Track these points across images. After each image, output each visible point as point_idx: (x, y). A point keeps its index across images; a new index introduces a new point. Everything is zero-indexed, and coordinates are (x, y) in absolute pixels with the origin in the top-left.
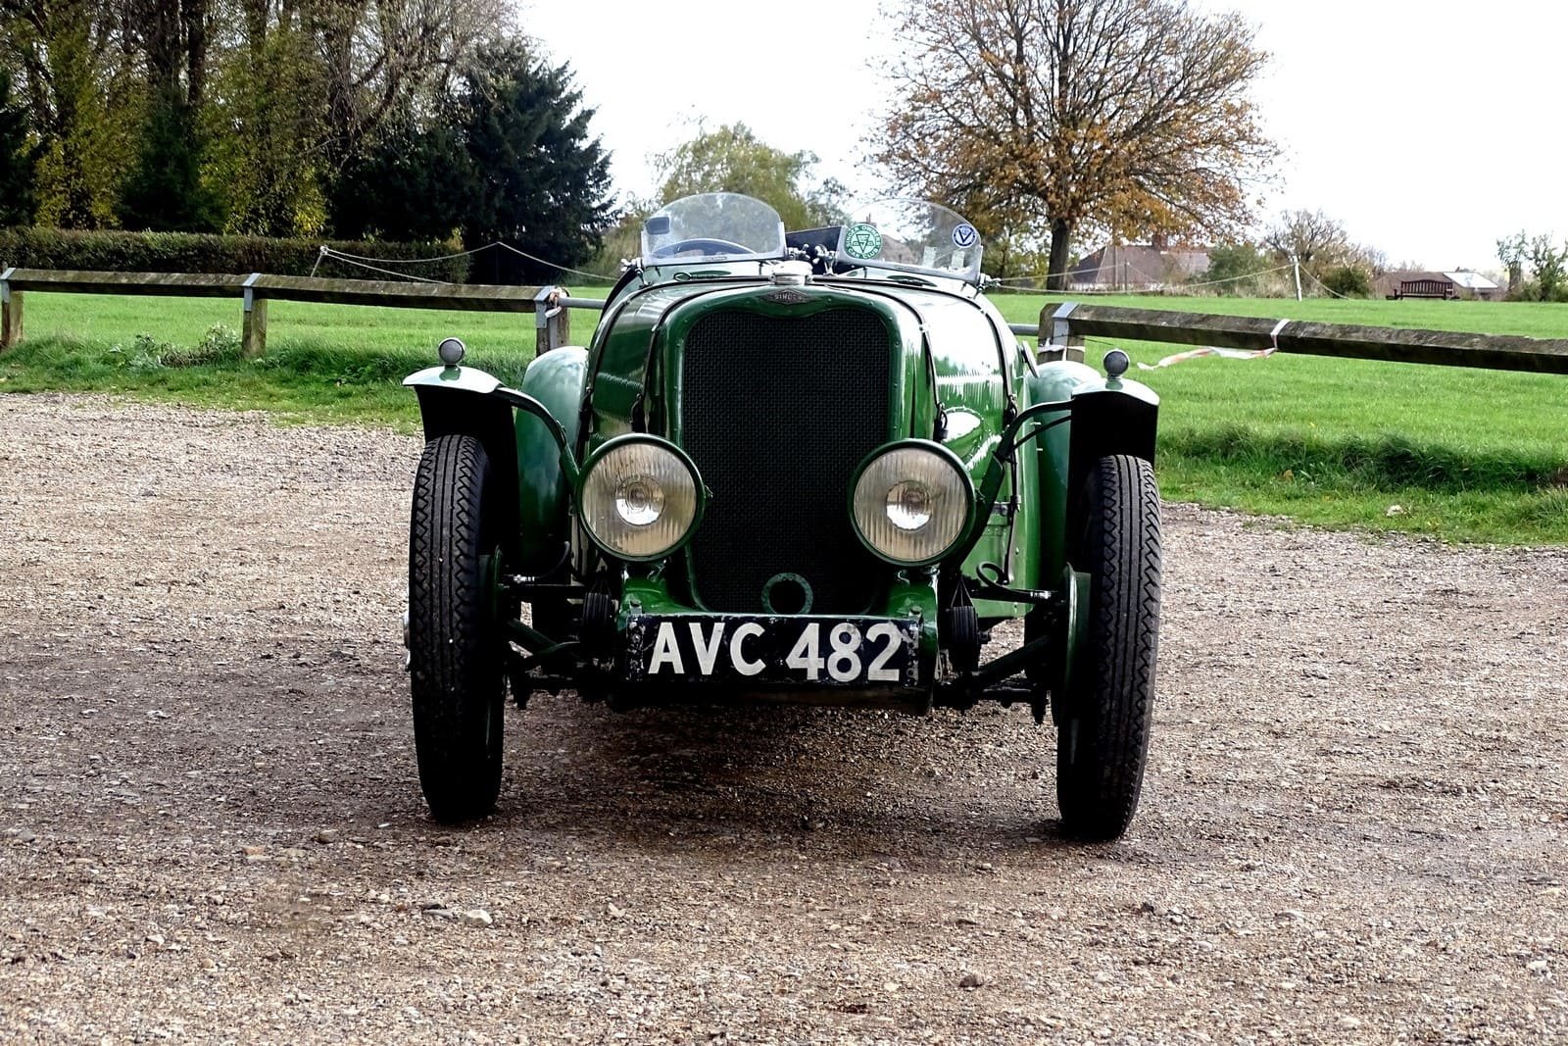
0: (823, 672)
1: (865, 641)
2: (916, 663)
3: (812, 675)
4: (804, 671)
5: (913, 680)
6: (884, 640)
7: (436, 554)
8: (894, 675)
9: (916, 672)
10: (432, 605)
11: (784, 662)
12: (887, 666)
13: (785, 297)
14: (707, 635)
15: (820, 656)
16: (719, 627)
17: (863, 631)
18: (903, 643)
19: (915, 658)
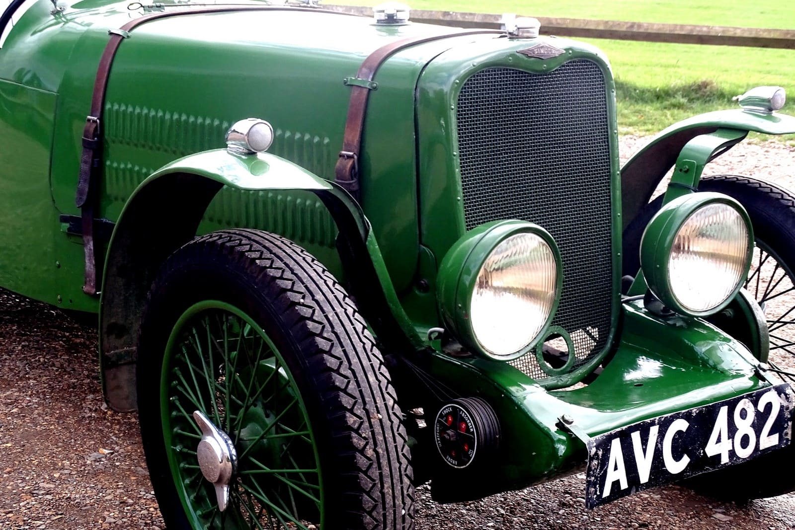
0: (732, 453)
1: (758, 413)
2: (790, 423)
3: (725, 459)
4: (718, 457)
5: (787, 440)
6: (769, 406)
7: (372, 410)
8: (774, 440)
9: (790, 432)
10: (381, 475)
11: (704, 453)
12: (771, 433)
13: (542, 51)
14: (645, 441)
15: (729, 439)
16: (654, 431)
17: (755, 404)
18: (782, 407)
19: (789, 420)
